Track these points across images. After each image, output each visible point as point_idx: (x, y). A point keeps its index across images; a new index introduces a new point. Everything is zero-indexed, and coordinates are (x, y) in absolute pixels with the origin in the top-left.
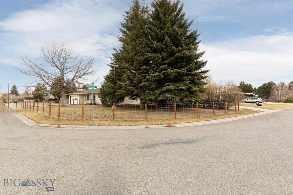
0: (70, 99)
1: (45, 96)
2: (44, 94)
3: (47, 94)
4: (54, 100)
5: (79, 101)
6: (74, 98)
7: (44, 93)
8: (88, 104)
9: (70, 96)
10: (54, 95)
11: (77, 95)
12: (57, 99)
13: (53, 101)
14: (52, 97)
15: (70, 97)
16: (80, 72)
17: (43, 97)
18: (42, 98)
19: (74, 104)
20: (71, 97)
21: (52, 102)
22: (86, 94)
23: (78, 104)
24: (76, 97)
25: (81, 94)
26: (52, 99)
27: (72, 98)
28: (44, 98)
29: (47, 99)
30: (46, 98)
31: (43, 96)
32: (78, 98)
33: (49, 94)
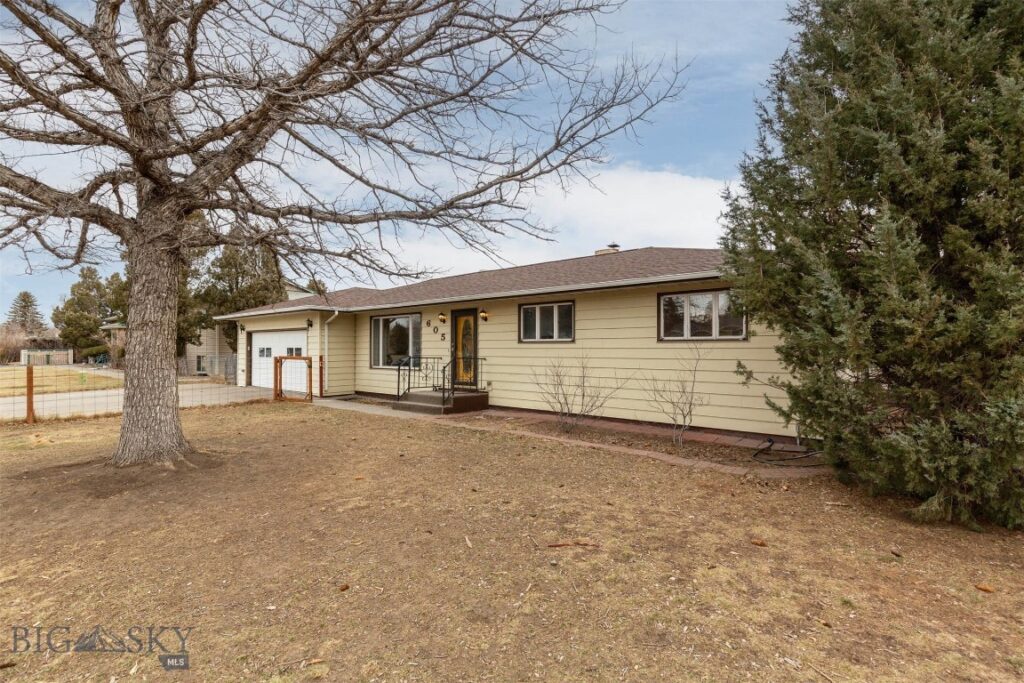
0: (249, 354)
5: (321, 368)
6: (279, 344)
9: (249, 328)
15: (250, 335)
19: (279, 395)
20: (256, 338)
22: (373, 316)
23: (316, 391)
24: (296, 340)
25: (337, 310)
27: (259, 341)
32: (313, 341)
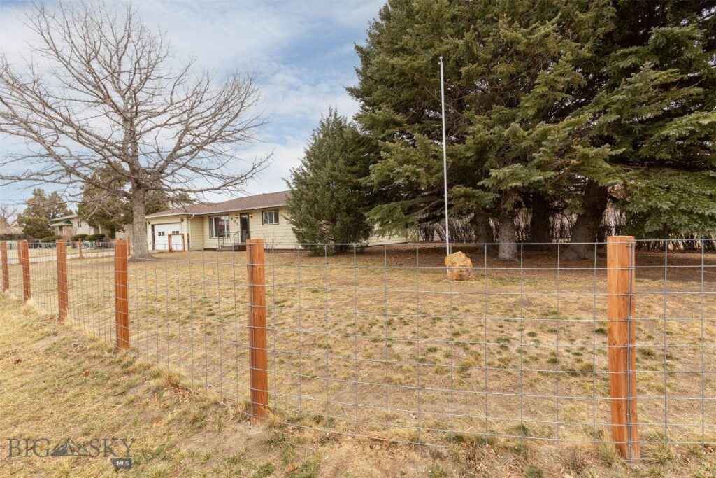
0: (153, 235)
1: (61, 227)
2: (56, 222)
3: (68, 221)
4: (93, 239)
5: (188, 239)
6: (168, 229)
7: (57, 219)
8: (223, 249)
9: (152, 223)
10: (91, 223)
11: (180, 221)
12: (103, 236)
13: (89, 243)
14: (86, 229)
15: (153, 226)
16: (196, 132)
17: (55, 230)
18: (53, 234)
19: (171, 250)
20: (155, 227)
21: (85, 245)
22: (210, 217)
23: (186, 249)
24: (176, 227)
25: (194, 214)
26: (86, 235)
27: (158, 229)
28: (58, 233)
29: (69, 235)
30: (64, 233)
31: (53, 228)
32: (184, 228)
33: (75, 223)
